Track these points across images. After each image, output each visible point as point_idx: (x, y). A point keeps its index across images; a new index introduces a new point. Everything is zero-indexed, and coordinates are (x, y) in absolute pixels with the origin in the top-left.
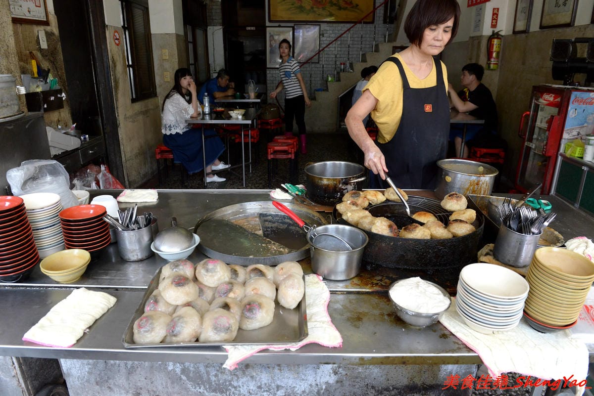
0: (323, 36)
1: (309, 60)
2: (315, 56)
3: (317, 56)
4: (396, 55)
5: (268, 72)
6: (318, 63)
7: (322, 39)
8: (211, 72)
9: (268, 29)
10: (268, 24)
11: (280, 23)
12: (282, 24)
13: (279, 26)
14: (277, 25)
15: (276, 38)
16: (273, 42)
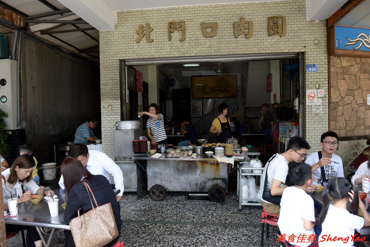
0: (215, 103)
1: (209, 113)
2: (211, 112)
3: (213, 111)
4: (218, 117)
5: (191, 119)
6: (214, 114)
7: (215, 104)
8: (167, 119)
9: (192, 101)
10: (191, 99)
11: (197, 99)
12: (198, 99)
13: (196, 100)
14: (195, 99)
15: (195, 104)
16: (194, 106)
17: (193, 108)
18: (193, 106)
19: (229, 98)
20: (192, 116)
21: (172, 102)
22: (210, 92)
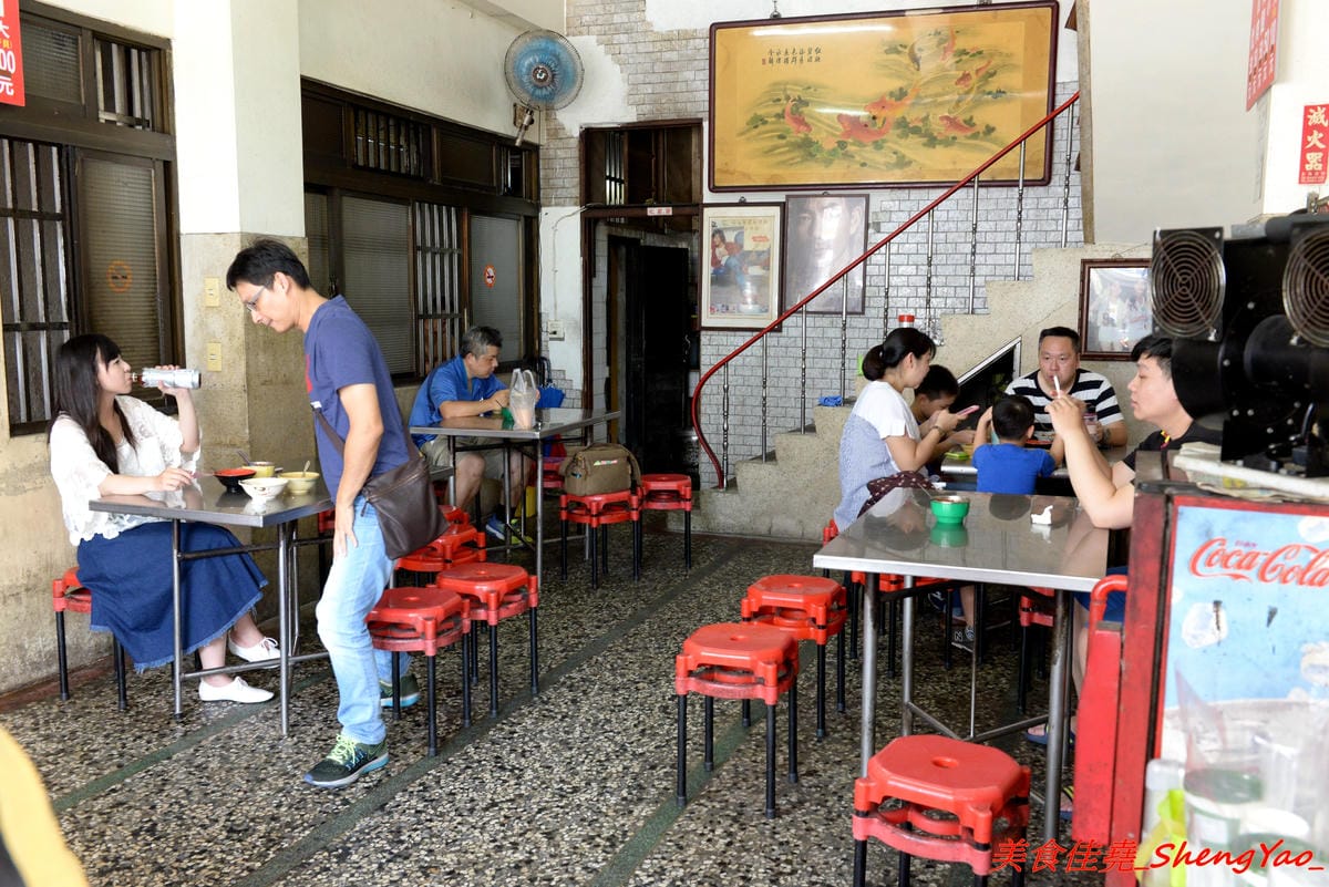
0: (877, 229)
5: (702, 340)
8: (544, 336)
9: (707, 212)
10: (708, 197)
11: (743, 192)
12: (751, 197)
13: (743, 204)
14: (735, 198)
15: (730, 237)
16: (721, 250)
17: (715, 261)
18: (714, 247)
19: (953, 187)
20: (705, 322)
21: (577, 218)
22: (842, 145)
